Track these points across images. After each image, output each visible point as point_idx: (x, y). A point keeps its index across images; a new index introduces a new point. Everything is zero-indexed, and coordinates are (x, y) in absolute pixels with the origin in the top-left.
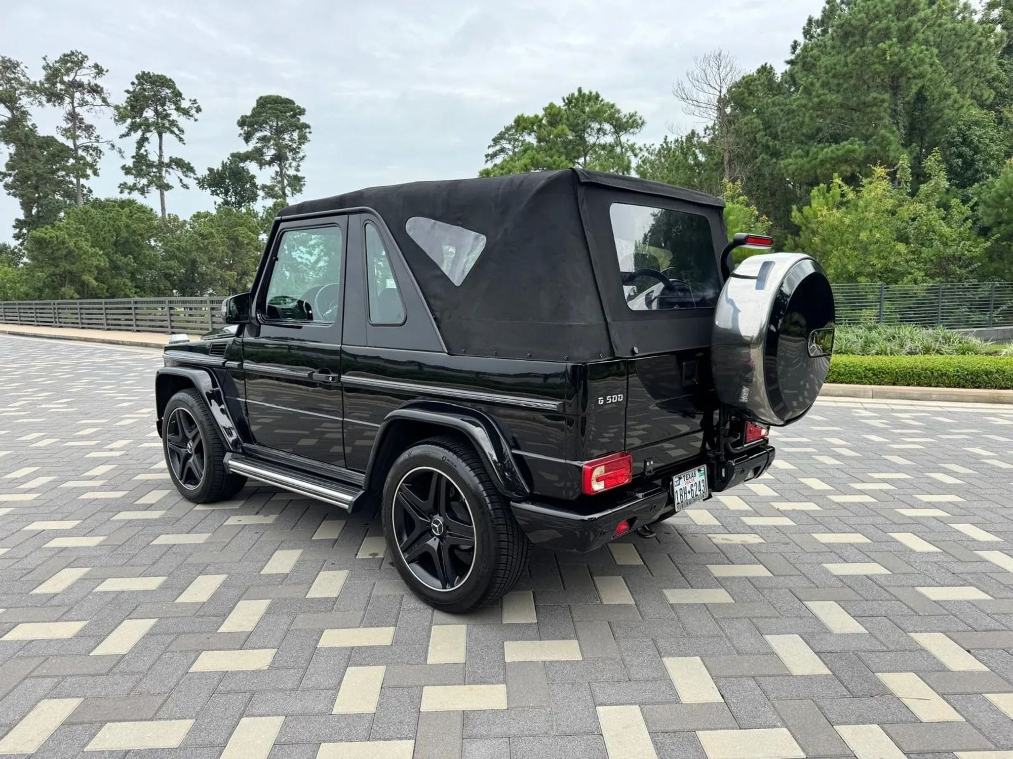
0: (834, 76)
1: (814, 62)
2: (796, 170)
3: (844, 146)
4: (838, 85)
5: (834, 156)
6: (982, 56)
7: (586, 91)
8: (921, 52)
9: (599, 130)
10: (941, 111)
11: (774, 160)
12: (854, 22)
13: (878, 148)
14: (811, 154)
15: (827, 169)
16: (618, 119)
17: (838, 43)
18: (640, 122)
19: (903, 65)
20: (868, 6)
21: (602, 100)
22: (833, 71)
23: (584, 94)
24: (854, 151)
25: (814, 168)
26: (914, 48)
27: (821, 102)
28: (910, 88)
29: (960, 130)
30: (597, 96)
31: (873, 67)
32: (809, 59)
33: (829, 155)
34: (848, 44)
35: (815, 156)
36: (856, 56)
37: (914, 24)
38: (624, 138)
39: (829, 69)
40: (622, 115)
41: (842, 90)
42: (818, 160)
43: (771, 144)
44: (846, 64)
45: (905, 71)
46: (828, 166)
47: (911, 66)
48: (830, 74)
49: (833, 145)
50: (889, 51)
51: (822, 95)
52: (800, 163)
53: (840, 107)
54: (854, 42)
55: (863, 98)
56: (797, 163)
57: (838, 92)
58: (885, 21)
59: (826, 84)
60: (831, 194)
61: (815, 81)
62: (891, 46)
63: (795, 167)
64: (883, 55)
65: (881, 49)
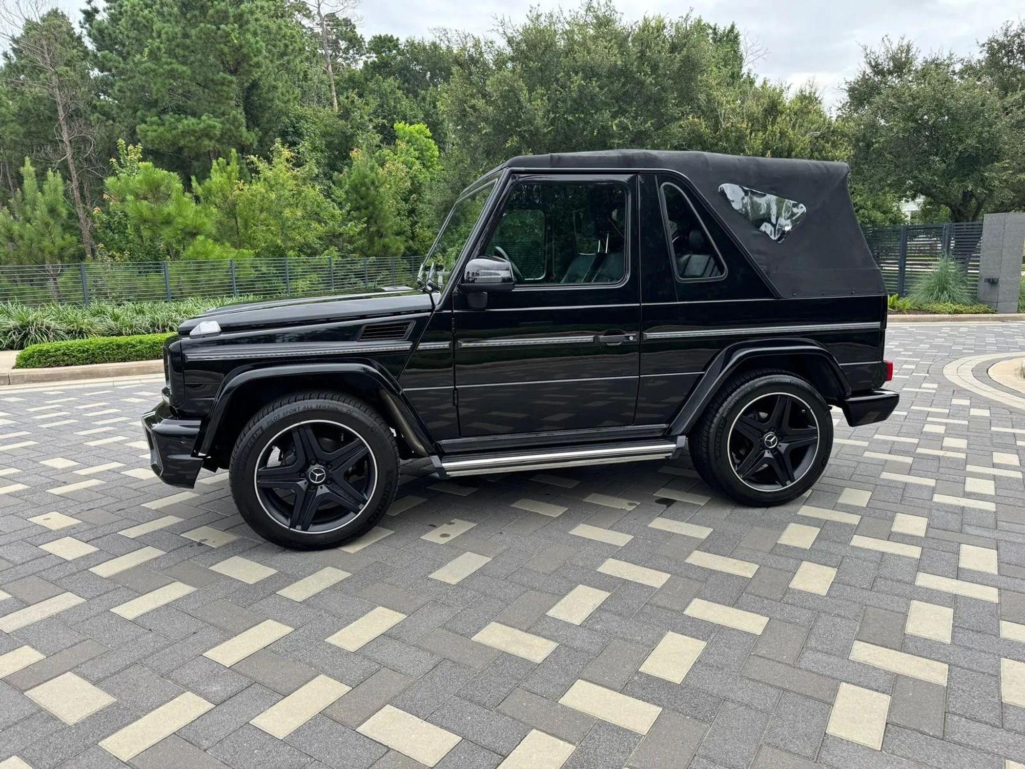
0: (178, 46)
1: (146, 23)
3: (204, 121)
4: (184, 56)
5: (197, 129)
6: (292, 57)
8: (257, 42)
10: (272, 100)
13: (232, 127)
14: (167, 123)
15: (191, 141)
19: (245, 50)
22: (176, 41)
24: (214, 127)
25: (174, 137)
26: (249, 36)
27: (172, 70)
28: (250, 72)
29: (291, 121)
31: (217, 46)
32: (139, 19)
33: (192, 127)
34: (188, 16)
35: (173, 126)
36: (201, 30)
37: (246, 15)
39: (170, 37)
41: (189, 62)
42: (180, 130)
44: (186, 36)
45: (246, 58)
46: (192, 138)
47: (252, 54)
48: (174, 43)
49: (189, 117)
50: (232, 35)
51: (171, 63)
52: (159, 131)
53: (190, 80)
54: (196, 16)
55: (210, 75)
56: (156, 131)
57: (184, 63)
58: (223, 4)
59: (171, 53)
60: (229, 168)
61: (162, 46)
62: (233, 30)
63: (154, 134)
64: (227, 37)
65: (224, 31)
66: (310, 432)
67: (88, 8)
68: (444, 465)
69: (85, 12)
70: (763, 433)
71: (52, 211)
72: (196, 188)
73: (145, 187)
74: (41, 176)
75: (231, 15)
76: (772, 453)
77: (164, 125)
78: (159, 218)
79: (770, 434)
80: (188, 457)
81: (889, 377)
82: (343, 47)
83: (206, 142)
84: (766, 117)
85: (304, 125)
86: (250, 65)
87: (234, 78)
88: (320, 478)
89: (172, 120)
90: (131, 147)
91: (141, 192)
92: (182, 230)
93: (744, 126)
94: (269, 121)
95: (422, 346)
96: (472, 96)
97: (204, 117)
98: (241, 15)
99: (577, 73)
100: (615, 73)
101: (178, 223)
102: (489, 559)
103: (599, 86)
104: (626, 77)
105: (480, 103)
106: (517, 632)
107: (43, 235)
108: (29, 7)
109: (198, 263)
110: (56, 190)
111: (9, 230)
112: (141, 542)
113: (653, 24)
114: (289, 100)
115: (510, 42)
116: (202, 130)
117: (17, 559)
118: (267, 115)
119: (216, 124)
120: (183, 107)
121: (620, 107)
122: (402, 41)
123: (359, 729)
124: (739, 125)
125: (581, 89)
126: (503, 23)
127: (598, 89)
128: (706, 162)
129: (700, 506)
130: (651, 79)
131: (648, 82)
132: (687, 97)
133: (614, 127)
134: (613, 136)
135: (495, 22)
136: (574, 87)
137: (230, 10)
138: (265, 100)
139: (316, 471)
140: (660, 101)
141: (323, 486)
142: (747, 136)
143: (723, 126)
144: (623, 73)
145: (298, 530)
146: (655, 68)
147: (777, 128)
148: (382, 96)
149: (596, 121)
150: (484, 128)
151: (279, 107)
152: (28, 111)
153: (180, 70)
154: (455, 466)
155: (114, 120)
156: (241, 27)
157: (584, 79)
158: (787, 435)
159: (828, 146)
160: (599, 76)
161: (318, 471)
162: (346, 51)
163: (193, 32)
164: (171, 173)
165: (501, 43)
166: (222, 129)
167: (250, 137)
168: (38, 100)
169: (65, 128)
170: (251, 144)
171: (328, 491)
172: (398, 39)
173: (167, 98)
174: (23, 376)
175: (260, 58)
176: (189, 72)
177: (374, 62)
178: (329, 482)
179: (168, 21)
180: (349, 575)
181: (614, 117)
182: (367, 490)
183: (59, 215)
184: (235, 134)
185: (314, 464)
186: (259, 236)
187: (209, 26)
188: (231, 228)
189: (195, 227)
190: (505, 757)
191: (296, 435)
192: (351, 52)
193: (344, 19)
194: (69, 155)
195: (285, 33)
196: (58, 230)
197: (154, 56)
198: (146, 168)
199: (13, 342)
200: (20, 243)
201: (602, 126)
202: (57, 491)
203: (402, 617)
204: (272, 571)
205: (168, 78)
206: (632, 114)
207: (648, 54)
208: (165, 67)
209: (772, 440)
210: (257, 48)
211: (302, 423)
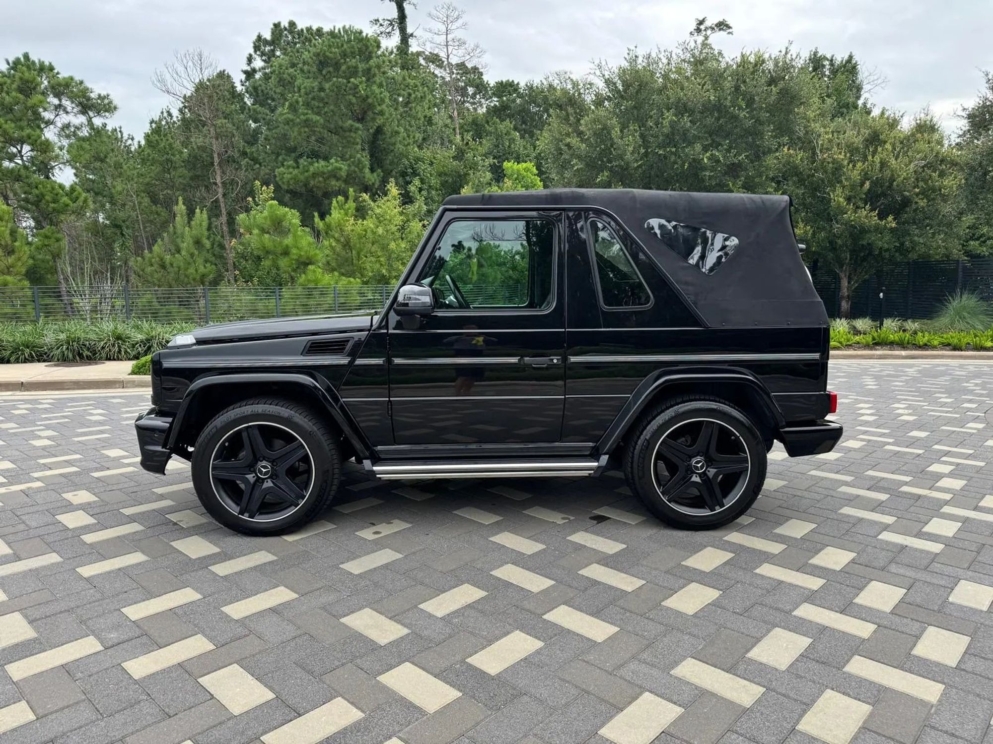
0: (313, 99)
1: (290, 80)
2: (291, 179)
3: (332, 164)
4: (318, 107)
5: (326, 171)
6: (413, 105)
7: (34, 57)
8: (381, 93)
9: (59, 107)
10: (394, 144)
11: (258, 166)
12: (328, 54)
13: (356, 169)
14: (301, 166)
15: (319, 182)
16: (89, 99)
17: (314, 69)
18: (112, 106)
19: (370, 100)
20: (337, 43)
21: (58, 73)
22: (313, 94)
23: (33, 62)
24: (340, 169)
25: (307, 178)
26: (375, 88)
27: (307, 120)
28: (374, 119)
29: (411, 163)
30: (51, 69)
31: (347, 97)
32: (284, 76)
33: (321, 169)
34: (324, 72)
35: (306, 168)
36: (334, 84)
37: (373, 69)
38: (98, 121)
39: (308, 91)
40: (92, 95)
41: (323, 112)
42: (311, 173)
43: (248, 151)
44: (321, 89)
45: (371, 107)
46: (321, 179)
47: (376, 104)
49: (320, 161)
50: (360, 87)
51: (307, 114)
52: (294, 173)
53: (323, 128)
54: (329, 72)
55: (340, 123)
56: (291, 173)
57: (318, 114)
58: (354, 61)
59: (307, 105)
60: (347, 206)
61: (300, 99)
62: (361, 83)
63: (289, 176)
64: (355, 89)
65: (353, 83)
66: (257, 432)
67: (248, 68)
68: (375, 468)
69: (245, 72)
70: (691, 457)
71: (198, 243)
72: (318, 224)
73: (268, 222)
74: (191, 213)
75: (360, 69)
76: (700, 477)
77: (298, 167)
78: (279, 250)
79: (699, 458)
80: (159, 448)
81: (832, 410)
82: (470, 93)
83: (333, 182)
84: (867, 147)
85: (422, 167)
86: (375, 113)
87: (360, 126)
88: (266, 473)
89: (305, 163)
90: (264, 188)
91: (265, 226)
92: (297, 260)
93: (842, 157)
94: (392, 163)
95: (359, 361)
96: (568, 135)
97: (332, 161)
98: (369, 69)
99: (668, 109)
100: (709, 108)
101: (294, 254)
102: (401, 556)
103: (690, 121)
104: (719, 111)
105: (574, 141)
106: (383, 617)
107: (189, 264)
108: (195, 71)
109: (308, 288)
110: (201, 225)
111: (162, 260)
112: (132, 519)
113: (752, 59)
114: (409, 144)
115: (608, 82)
116: (329, 172)
117: (34, 524)
118: (390, 158)
119: (343, 166)
120: (317, 151)
121: (713, 140)
122: (522, 85)
123: (199, 680)
124: (836, 156)
125: (673, 125)
126: (600, 67)
127: (689, 124)
128: (633, 198)
129: (629, 524)
130: (744, 113)
131: (742, 115)
132: (784, 129)
133: (705, 160)
134: (704, 169)
135: (592, 66)
136: (666, 123)
137: (360, 66)
138: (389, 144)
139: (263, 467)
140: (756, 133)
141: (269, 480)
142: (844, 167)
143: (820, 157)
144: (718, 108)
145: (245, 517)
146: (750, 102)
147: (877, 159)
148: (499, 137)
149: (687, 155)
150: (577, 164)
151: (401, 149)
152: (195, 157)
153: (314, 120)
154: (385, 471)
155: (260, 164)
156: (368, 80)
157: (676, 115)
158: (715, 460)
159: (935, 175)
160: (691, 112)
161: (265, 467)
162: (474, 96)
163: (327, 86)
164: (292, 210)
165: (600, 84)
166: (348, 171)
167: (372, 178)
168: (203, 149)
169: (218, 172)
170: (373, 184)
171: (272, 485)
172: (518, 84)
173: (305, 144)
174: (134, 381)
175: (384, 106)
176: (322, 121)
177: (495, 105)
178: (274, 477)
179: (308, 78)
180: (275, 558)
181: (705, 149)
182: (306, 487)
183: (203, 246)
184: (359, 175)
185: (261, 461)
186: (368, 266)
187: (340, 80)
188: (347, 260)
189: (308, 258)
190: (300, 715)
191: (244, 435)
192: (478, 96)
193: (472, 68)
194: (220, 196)
195: (409, 84)
196: (200, 260)
197: (293, 108)
198: (271, 206)
199: (139, 353)
200: (170, 269)
201: (694, 159)
202: (96, 474)
203: (295, 596)
204: (216, 550)
205: (304, 127)
206: (725, 147)
207: (743, 88)
208: (302, 117)
209: (699, 465)
210: (381, 98)
211: (250, 424)
